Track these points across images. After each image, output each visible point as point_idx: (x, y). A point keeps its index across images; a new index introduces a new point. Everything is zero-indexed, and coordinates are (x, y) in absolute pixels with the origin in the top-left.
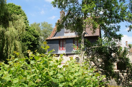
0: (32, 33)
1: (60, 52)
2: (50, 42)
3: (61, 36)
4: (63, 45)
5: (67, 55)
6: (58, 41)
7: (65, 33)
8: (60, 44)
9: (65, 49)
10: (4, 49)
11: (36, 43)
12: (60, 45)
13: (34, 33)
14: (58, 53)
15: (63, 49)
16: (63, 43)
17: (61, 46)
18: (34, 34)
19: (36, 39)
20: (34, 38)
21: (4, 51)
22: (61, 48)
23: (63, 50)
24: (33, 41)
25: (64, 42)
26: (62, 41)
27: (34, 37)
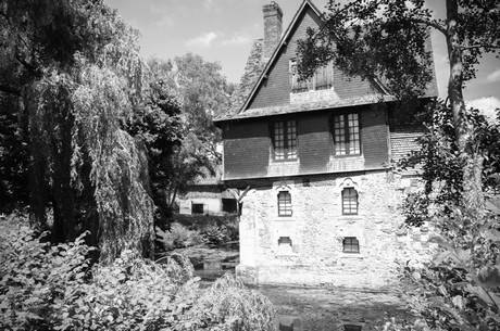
0: (155, 99)
1: (274, 169)
2: (232, 129)
3: (275, 105)
4: (286, 140)
5: (305, 180)
6: (266, 126)
7: (294, 91)
8: (272, 136)
9: (295, 157)
10: (73, 163)
11: (173, 139)
12: (273, 142)
13: (162, 98)
14: (268, 176)
15: (286, 156)
16: (286, 134)
17: (277, 144)
18: (161, 102)
19: (170, 120)
20: (163, 118)
21: (74, 173)
22: (280, 155)
23: (286, 159)
24: (163, 130)
25: (289, 130)
26: (281, 124)
27: (163, 116)
